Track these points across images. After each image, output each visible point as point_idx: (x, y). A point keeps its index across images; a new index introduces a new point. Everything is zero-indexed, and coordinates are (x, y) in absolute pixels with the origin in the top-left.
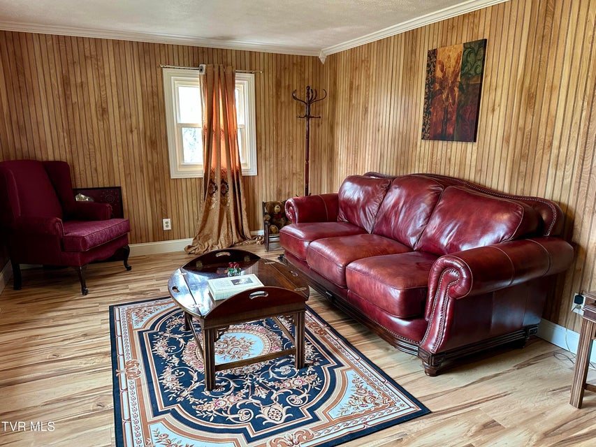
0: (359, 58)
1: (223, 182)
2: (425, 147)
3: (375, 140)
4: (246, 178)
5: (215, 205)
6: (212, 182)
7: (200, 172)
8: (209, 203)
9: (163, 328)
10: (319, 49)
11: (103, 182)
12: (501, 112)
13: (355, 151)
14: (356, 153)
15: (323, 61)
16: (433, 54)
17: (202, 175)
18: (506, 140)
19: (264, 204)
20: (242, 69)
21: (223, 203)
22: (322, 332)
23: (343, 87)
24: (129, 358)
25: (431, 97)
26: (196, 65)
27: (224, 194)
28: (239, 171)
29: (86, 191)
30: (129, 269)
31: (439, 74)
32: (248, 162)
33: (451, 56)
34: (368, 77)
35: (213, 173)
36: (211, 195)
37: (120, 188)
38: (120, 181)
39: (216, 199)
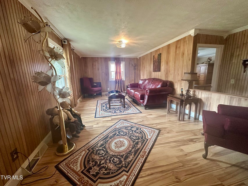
0: (144, 58)
1: (119, 81)
2: (153, 73)
3: (146, 73)
4: (123, 81)
5: (117, 86)
6: (117, 82)
7: (114, 80)
8: (116, 85)
9: (105, 103)
10: (137, 56)
11: (98, 81)
12: (163, 66)
13: (143, 75)
14: (144, 75)
15: (138, 58)
16: (154, 56)
17: (115, 80)
18: (164, 71)
19: (126, 86)
20: (122, 61)
21: (119, 85)
22: (130, 104)
23: (141, 63)
24: (99, 105)
25: (154, 64)
26: (114, 61)
27: (119, 84)
28: (121, 79)
29: (95, 83)
30: (102, 96)
31: (155, 60)
32: (123, 78)
33: (156, 56)
34: (145, 61)
35: (117, 80)
36: (116, 84)
37: (101, 83)
38: (101, 81)
39: (117, 85)
